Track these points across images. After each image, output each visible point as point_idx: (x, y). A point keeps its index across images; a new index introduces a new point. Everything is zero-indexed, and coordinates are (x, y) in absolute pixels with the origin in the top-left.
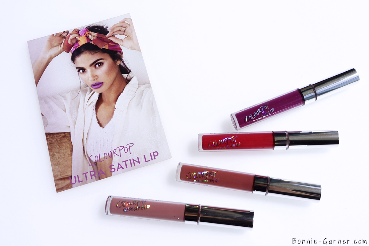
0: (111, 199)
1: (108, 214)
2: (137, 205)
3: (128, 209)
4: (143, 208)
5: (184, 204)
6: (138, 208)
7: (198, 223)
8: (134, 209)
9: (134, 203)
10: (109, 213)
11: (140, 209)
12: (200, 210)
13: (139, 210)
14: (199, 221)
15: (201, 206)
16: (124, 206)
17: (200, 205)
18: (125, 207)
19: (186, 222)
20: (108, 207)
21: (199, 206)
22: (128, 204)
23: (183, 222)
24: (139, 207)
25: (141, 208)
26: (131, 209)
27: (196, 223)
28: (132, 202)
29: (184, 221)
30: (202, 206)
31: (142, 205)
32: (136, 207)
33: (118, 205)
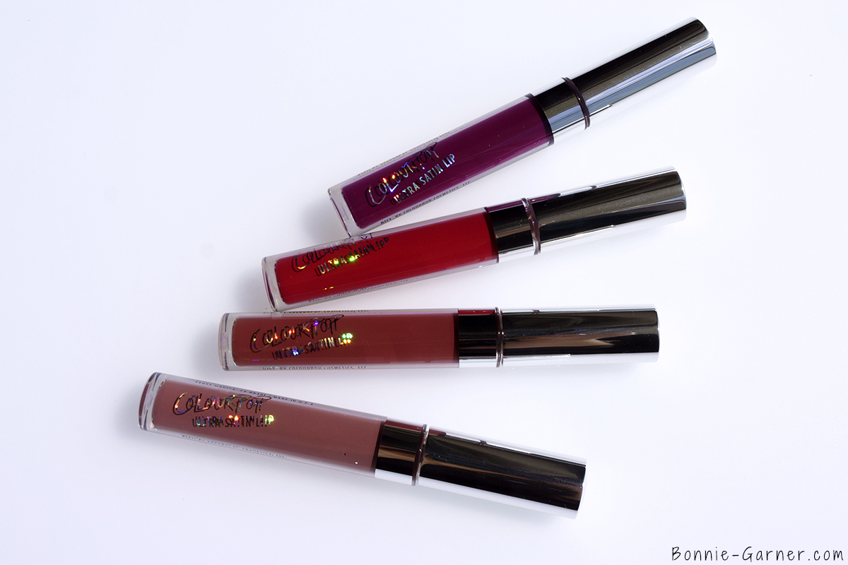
0: (158, 384)
1: (145, 426)
2: (234, 410)
3: (206, 420)
4: (252, 423)
5: (378, 419)
6: (236, 418)
7: (414, 479)
8: (224, 421)
9: (226, 403)
10: (151, 425)
11: (243, 424)
12: (425, 443)
13: (241, 426)
14: (418, 474)
15: (427, 430)
16: (195, 411)
17: (425, 426)
18: (198, 414)
19: (380, 474)
20: (149, 407)
21: (421, 430)
22: (210, 406)
23: (369, 474)
24: (242, 418)
25: (247, 421)
26: (215, 421)
27: (407, 479)
28: (221, 401)
29: (374, 471)
30: (431, 431)
31: (251, 413)
32: (230, 417)
33: (176, 406)
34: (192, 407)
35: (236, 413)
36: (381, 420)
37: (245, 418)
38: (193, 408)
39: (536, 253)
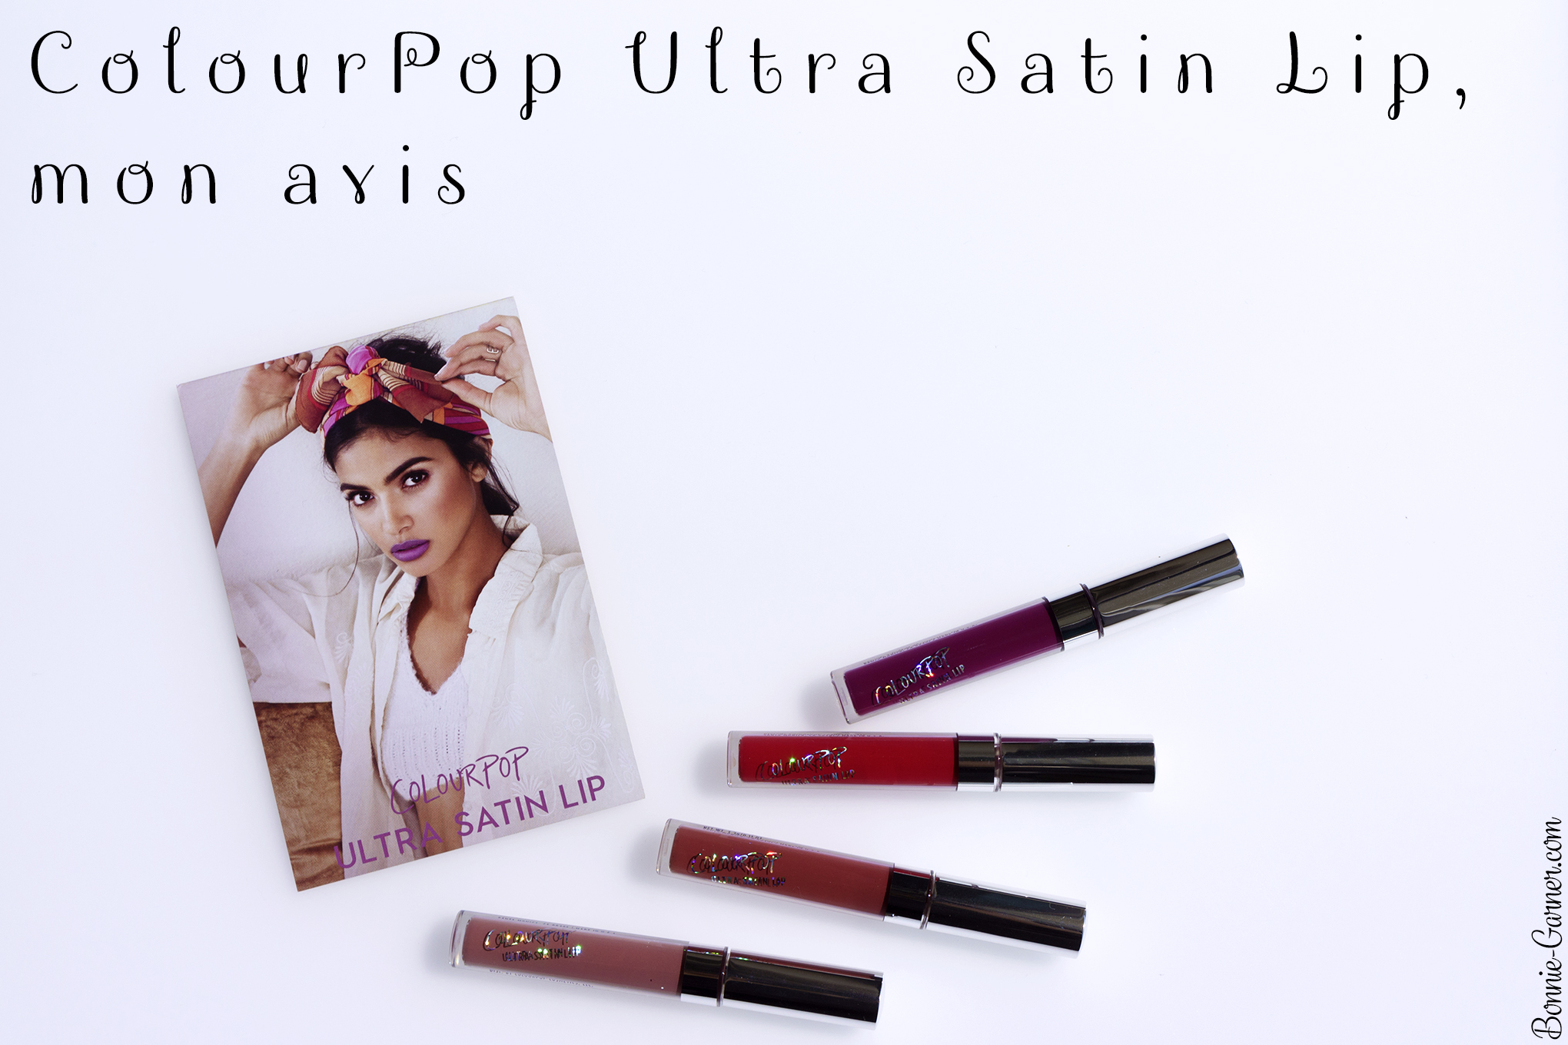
0: (467, 923)
1: (454, 963)
2: (542, 944)
3: (515, 956)
4: (561, 955)
5: (680, 944)
6: (545, 952)
7: (719, 1001)
8: (534, 956)
9: (533, 937)
10: (460, 962)
11: (552, 957)
12: (726, 966)
13: (551, 959)
14: (722, 996)
15: (728, 953)
16: (504, 946)
17: (727, 948)
18: (507, 950)
19: (686, 997)
21: (723, 953)
23: (676, 998)
24: (550, 951)
25: (556, 954)
26: (525, 957)
27: (714, 1001)
28: (529, 935)
29: (680, 995)
30: (731, 954)
31: (558, 946)
32: (540, 950)
33: (487, 943)
34: (501, 943)
35: (544, 946)
36: (683, 945)
37: (553, 951)
38: (502, 945)
39: (996, 790)
